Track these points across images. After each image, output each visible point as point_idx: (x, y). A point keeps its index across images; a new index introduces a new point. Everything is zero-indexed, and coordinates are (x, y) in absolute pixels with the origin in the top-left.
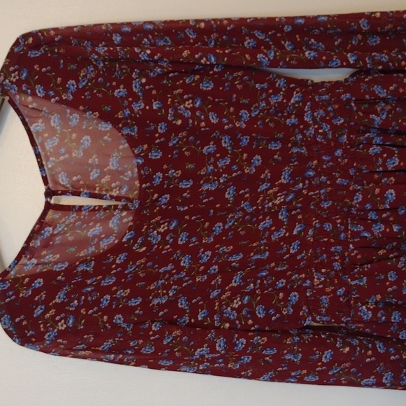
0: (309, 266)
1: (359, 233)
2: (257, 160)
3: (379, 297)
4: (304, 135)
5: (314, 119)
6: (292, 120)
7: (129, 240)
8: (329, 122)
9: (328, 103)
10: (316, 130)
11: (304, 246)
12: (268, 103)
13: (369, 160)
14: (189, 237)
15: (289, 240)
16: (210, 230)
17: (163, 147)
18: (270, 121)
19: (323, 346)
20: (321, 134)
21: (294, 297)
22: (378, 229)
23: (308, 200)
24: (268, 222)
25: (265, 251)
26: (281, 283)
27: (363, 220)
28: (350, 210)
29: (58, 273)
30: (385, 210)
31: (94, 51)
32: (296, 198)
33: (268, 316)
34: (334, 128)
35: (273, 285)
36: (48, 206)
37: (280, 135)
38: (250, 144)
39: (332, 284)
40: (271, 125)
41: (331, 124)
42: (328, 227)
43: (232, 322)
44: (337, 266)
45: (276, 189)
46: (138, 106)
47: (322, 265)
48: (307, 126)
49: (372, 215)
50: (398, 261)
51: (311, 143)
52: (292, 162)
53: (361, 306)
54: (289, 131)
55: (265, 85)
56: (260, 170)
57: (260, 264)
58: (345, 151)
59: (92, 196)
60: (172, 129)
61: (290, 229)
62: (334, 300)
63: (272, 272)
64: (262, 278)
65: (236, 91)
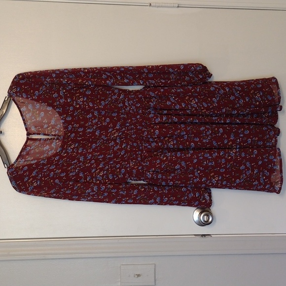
0: (128, 159)
1: (147, 146)
2: (108, 120)
3: (153, 169)
4: (125, 110)
5: (129, 104)
6: (121, 105)
7: (60, 151)
8: (135, 105)
9: (134, 98)
10: (130, 109)
11: (126, 152)
12: (112, 98)
13: (149, 119)
14: (83, 150)
15: (121, 150)
16: (91, 147)
17: (72, 116)
18: (113, 105)
20: (132, 110)
21: (123, 171)
22: (154, 145)
23: (127, 134)
24: (113, 143)
25: (112, 154)
26: (118, 166)
27: (148, 141)
28: (143, 138)
29: (33, 164)
30: (156, 138)
31: (45, 80)
32: (122, 134)
33: (114, 178)
34: (137, 108)
35: (115, 167)
36: (28, 139)
37: (116, 110)
38: (105, 114)
39: (137, 165)
40: (113, 107)
42: (135, 144)
43: (100, 181)
44: (139, 159)
45: (115, 131)
46: (62, 101)
47: (134, 159)
48: (126, 107)
49: (151, 140)
50: (161, 156)
51: (128, 113)
52: (121, 120)
53: (147, 173)
54: (120, 109)
55: (110, 92)
56: (109, 124)
57: (110, 159)
58: (141, 116)
59: (45, 134)
60: (75, 109)
61: (121, 145)
62: (138, 170)
63: (115, 162)
64: (111, 164)
65: (99, 94)
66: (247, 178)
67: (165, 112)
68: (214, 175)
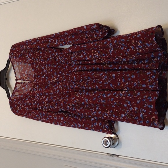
0: (61, 96)
2: (52, 70)
3: (70, 103)
4: (59, 63)
5: (61, 59)
7: (30, 90)
8: (64, 59)
9: (63, 55)
10: (62, 62)
11: (60, 91)
13: (71, 68)
16: (45, 87)
19: (61, 116)
20: (63, 62)
21: (56, 104)
22: (75, 86)
23: (61, 79)
24: (55, 85)
26: (54, 100)
29: (18, 98)
30: (76, 82)
32: (58, 79)
33: (53, 108)
36: (16, 83)
38: (51, 66)
41: (65, 60)
42: (65, 86)
43: (46, 109)
44: (67, 96)
45: (55, 77)
46: (29, 59)
48: (60, 61)
50: (76, 95)
55: (51, 52)
58: (68, 66)
59: (23, 80)
62: (64, 104)
65: (46, 53)
66: (130, 113)
67: (81, 63)
68: (108, 109)
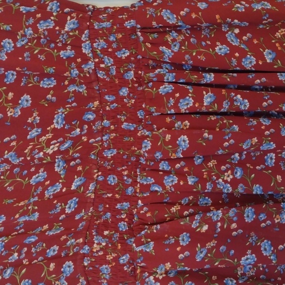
0: (88, 228)
1: (149, 186)
2: (26, 100)
3: (168, 265)
4: (81, 70)
5: (93, 51)
6: (69, 52)
8: (112, 55)
9: (110, 31)
10: (97, 65)
11: (83, 204)
12: (36, 30)
13: (158, 100)
18: (41, 53)
20: (103, 69)
21: (68, 267)
22: (171, 181)
23: (88, 148)
24: (42, 175)
25: (34, 211)
26: (53, 251)
27: (154, 171)
28: (138, 160)
30: (178, 160)
32: (74, 146)
34: (119, 62)
35: (43, 252)
37: (51, 70)
38: (18, 80)
39: (115, 249)
40: (42, 57)
41: (115, 57)
42: (112, 180)
44: (123, 226)
45: (49, 136)
47: (106, 225)
48: (86, 60)
49: (164, 166)
50: (192, 221)
51: (90, 80)
52: (69, 103)
53: (148, 277)
54: (62, 66)
55: (33, 9)
56: (26, 112)
57: (30, 227)
58: (132, 90)
61: (68, 183)
62: (117, 269)
63: (42, 237)
64: (29, 246)
67: (210, 78)
